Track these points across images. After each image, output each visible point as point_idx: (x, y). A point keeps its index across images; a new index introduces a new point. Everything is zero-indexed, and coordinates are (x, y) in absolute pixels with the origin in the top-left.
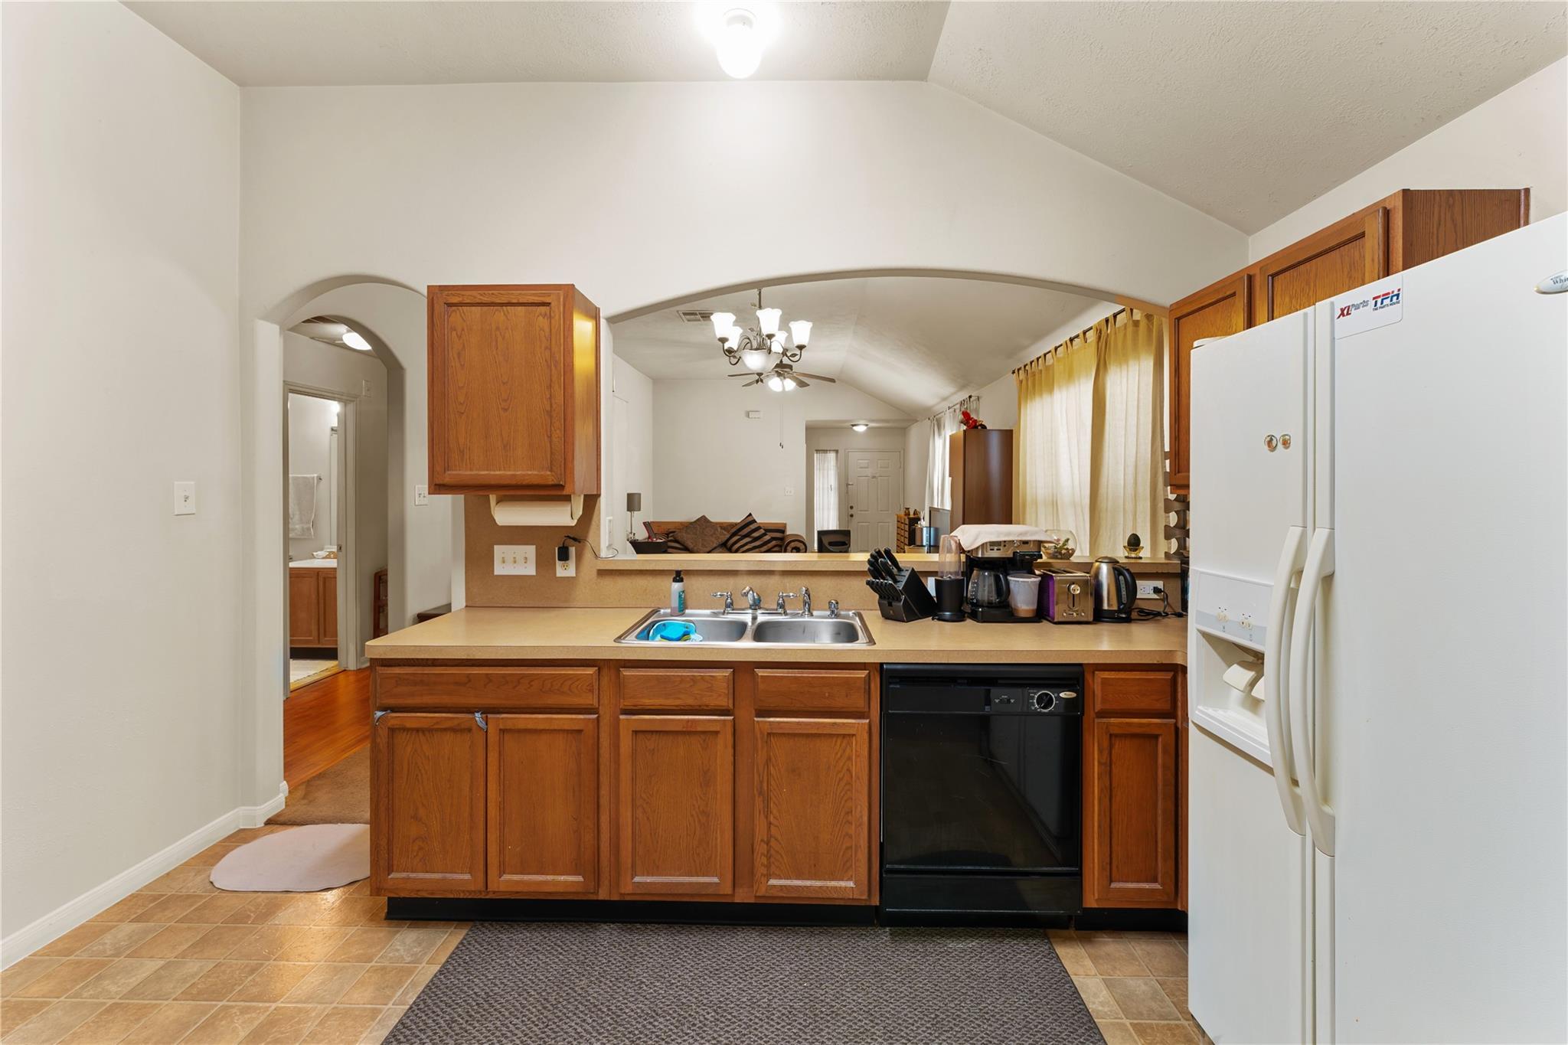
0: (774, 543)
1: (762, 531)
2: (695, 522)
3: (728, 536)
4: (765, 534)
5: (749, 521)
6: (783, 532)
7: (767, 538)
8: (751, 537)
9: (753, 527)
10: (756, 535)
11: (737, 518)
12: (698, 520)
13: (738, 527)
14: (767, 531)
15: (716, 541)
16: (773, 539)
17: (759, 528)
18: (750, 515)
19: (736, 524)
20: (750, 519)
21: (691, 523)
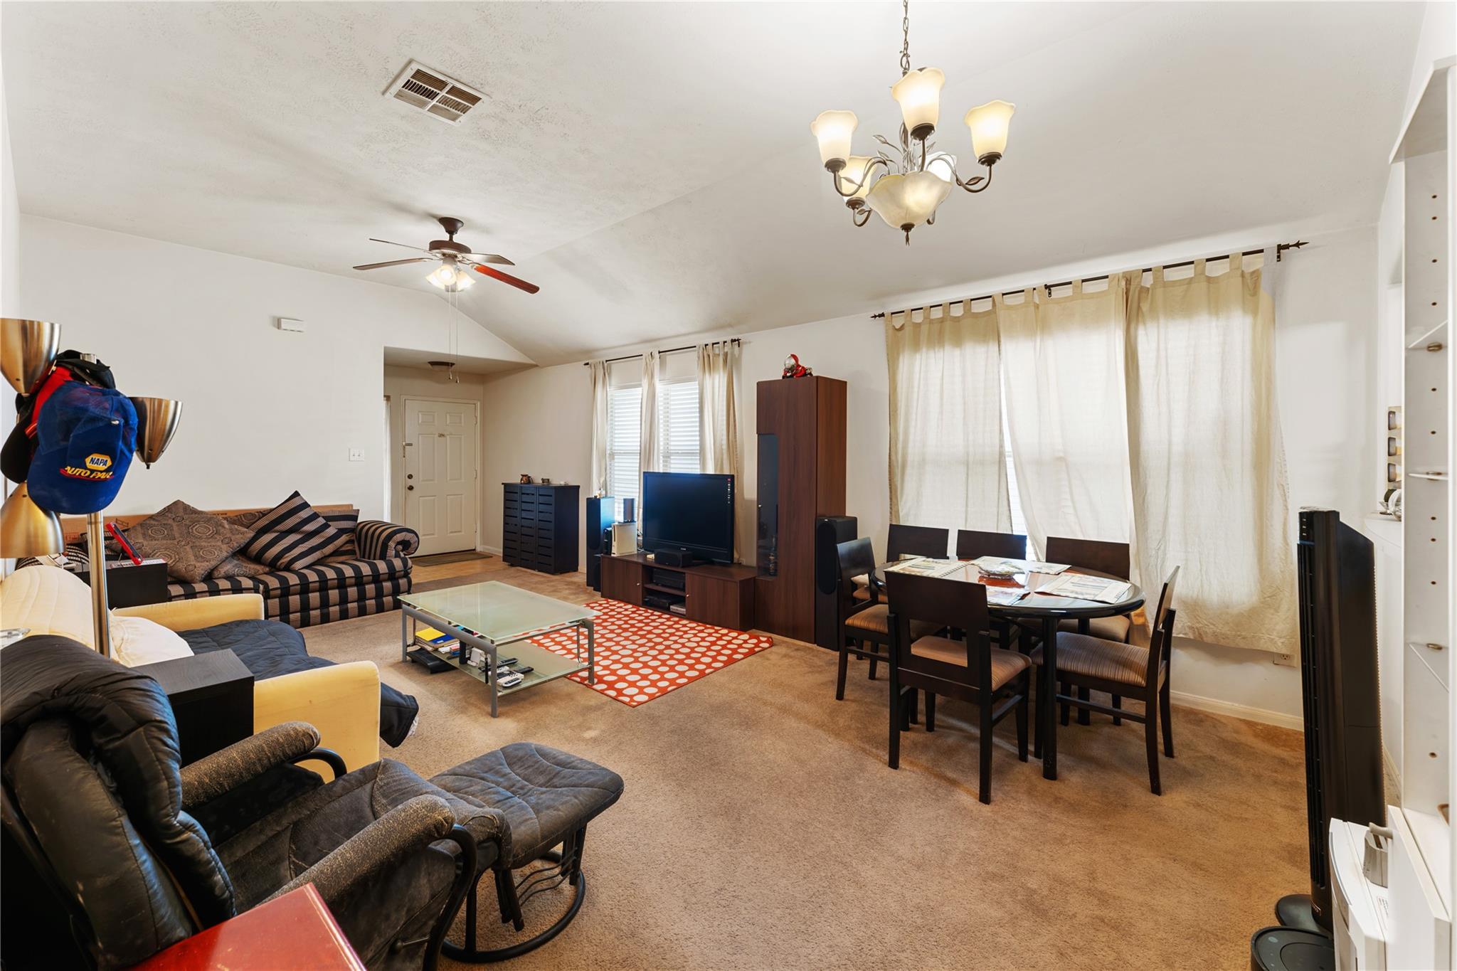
0: (344, 538)
1: (321, 521)
2: (160, 514)
3: (251, 534)
4: (326, 526)
5: (295, 505)
6: (355, 518)
7: (331, 531)
8: (302, 533)
9: (304, 514)
10: (310, 527)
11: (270, 499)
12: (168, 509)
13: (273, 517)
14: (328, 519)
15: (224, 547)
16: (341, 531)
17: (315, 516)
18: (296, 494)
19: (263, 513)
20: (297, 502)
21: (151, 517)
